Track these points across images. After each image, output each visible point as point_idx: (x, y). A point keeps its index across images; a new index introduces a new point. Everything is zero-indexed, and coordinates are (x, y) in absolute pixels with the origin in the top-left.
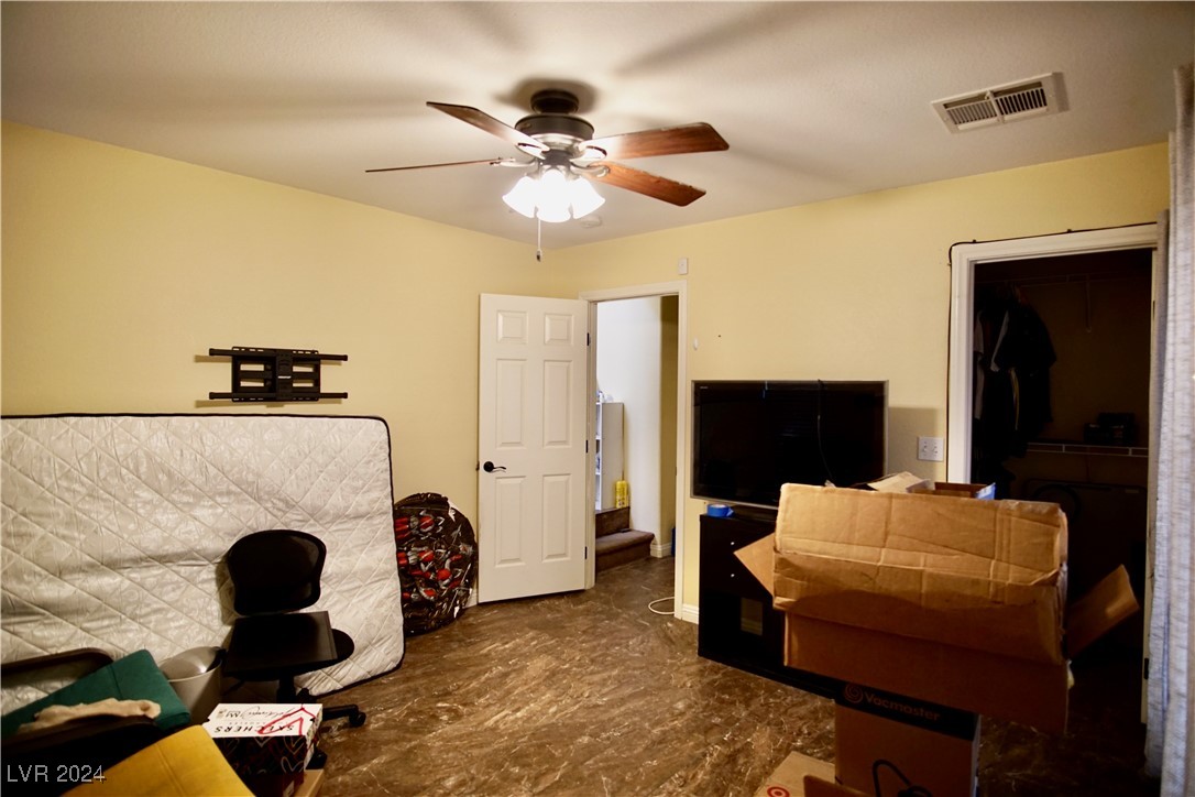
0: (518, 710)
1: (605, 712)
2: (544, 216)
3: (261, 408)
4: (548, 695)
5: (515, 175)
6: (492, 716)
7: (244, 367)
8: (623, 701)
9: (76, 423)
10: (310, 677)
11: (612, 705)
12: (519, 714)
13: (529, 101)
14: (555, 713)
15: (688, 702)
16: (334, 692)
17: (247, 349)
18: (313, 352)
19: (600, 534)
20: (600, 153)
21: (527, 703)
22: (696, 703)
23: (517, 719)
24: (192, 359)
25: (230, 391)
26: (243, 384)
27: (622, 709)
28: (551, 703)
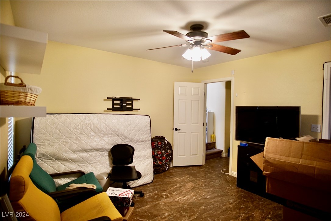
0: (184, 197)
1: (209, 200)
2: (194, 60)
3: (119, 112)
4: (192, 194)
5: (185, 49)
6: (177, 198)
7: (115, 102)
8: (214, 198)
9: (78, 116)
10: (130, 183)
11: (211, 198)
12: (184, 198)
13: (190, 28)
14: (194, 199)
15: (234, 200)
16: (136, 187)
17: (116, 97)
18: (131, 98)
19: (207, 149)
20: (210, 41)
21: (187, 195)
22: (236, 201)
23: (184, 199)
24: (103, 100)
25: (112, 108)
26: (115, 106)
27: (214, 200)
28: (193, 196)
